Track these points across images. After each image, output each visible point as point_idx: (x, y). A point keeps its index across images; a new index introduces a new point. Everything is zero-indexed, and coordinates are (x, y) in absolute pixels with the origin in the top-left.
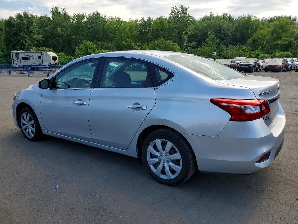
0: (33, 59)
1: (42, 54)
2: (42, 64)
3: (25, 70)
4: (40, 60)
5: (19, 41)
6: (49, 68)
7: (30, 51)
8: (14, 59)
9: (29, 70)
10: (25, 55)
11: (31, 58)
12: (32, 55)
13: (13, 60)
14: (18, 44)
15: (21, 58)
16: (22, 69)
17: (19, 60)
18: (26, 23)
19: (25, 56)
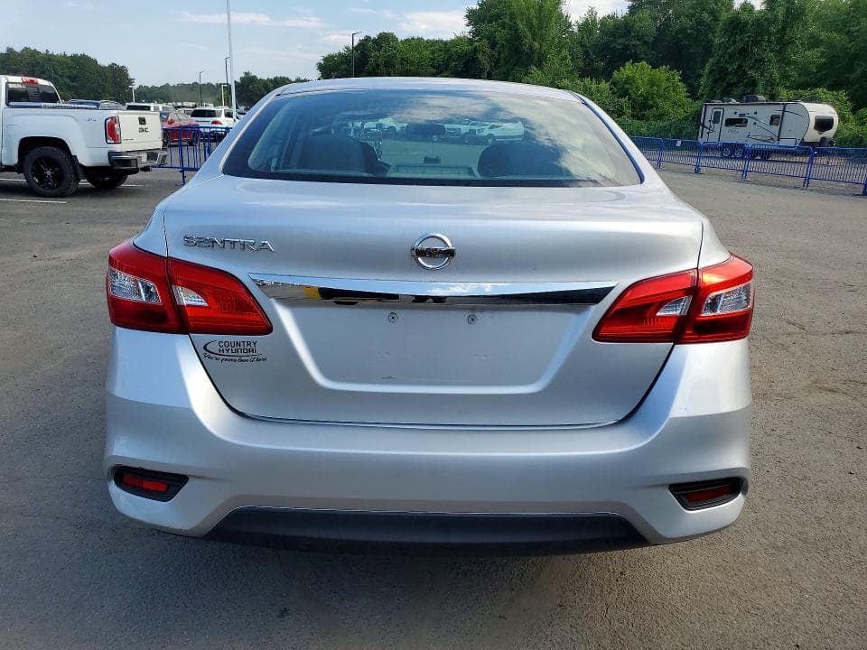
0: (755, 123)
1: (784, 111)
2: (776, 139)
3: (723, 158)
4: (775, 129)
5: (744, 73)
6: (794, 154)
7: (757, 100)
8: (707, 124)
9: (735, 158)
10: (735, 113)
11: (750, 121)
12: (756, 113)
13: (704, 126)
14: (739, 81)
15: (724, 122)
16: (719, 155)
17: (717, 126)
18: (780, 17)
19: (737, 117)
